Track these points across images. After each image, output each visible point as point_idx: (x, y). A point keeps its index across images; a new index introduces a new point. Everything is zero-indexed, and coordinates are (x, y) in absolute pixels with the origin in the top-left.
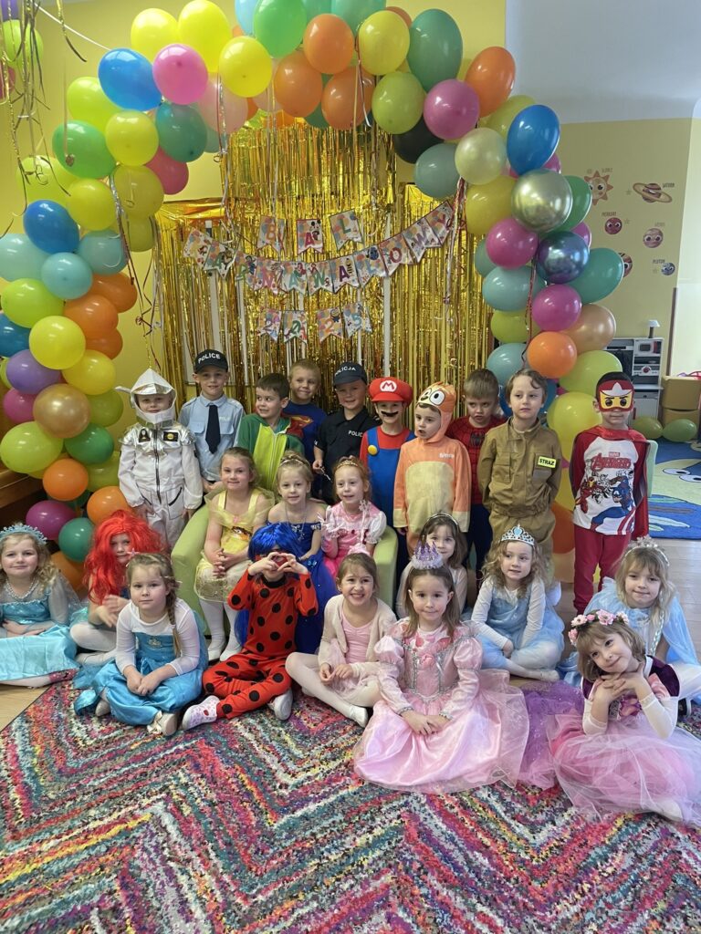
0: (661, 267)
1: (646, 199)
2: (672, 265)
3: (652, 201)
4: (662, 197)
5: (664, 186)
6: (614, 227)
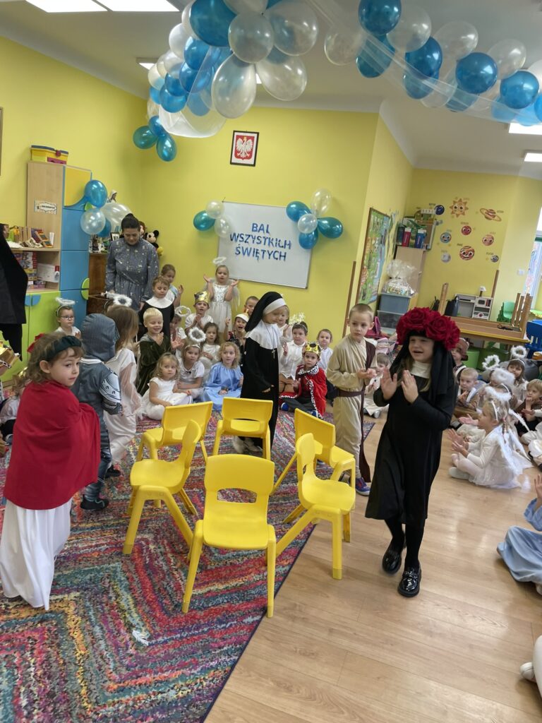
0: (491, 257)
1: (487, 218)
2: (497, 257)
3: (490, 219)
4: (496, 218)
5: (498, 212)
6: (467, 231)
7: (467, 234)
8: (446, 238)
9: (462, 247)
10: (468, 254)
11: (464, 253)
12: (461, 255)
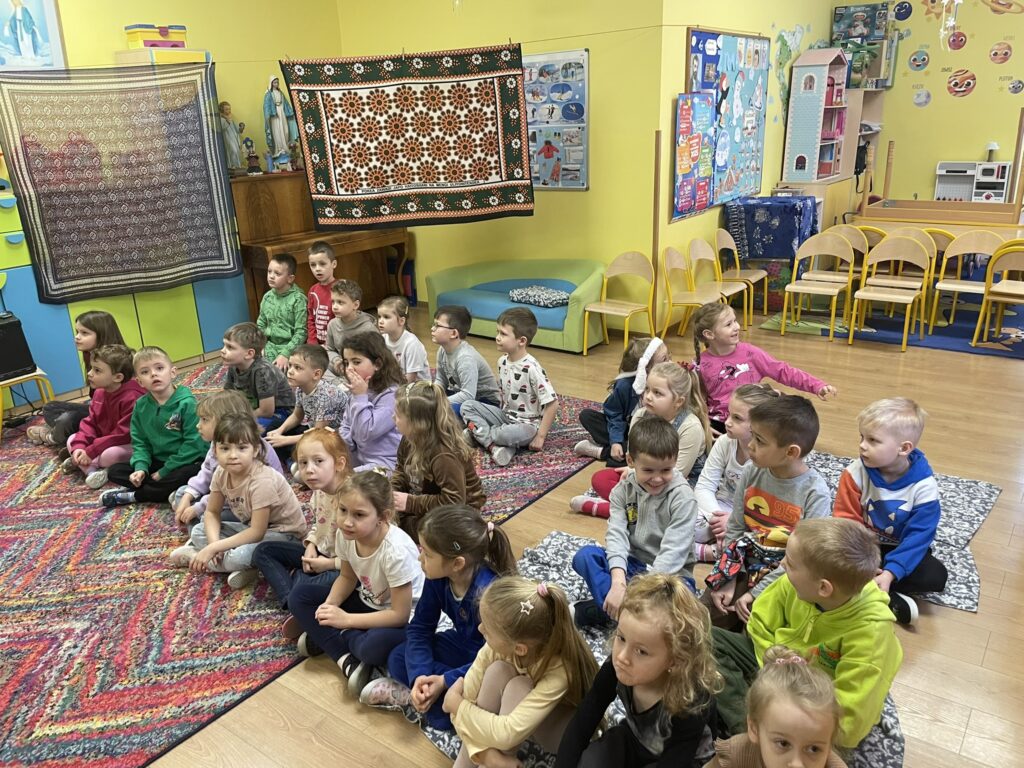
0: (1008, 84)
1: (995, 11)
2: (1020, 82)
3: (1003, 12)
4: (1013, 7)
6: (958, 41)
7: (960, 47)
8: (920, 62)
9: (950, 74)
10: (963, 85)
11: (956, 84)
12: (949, 88)
